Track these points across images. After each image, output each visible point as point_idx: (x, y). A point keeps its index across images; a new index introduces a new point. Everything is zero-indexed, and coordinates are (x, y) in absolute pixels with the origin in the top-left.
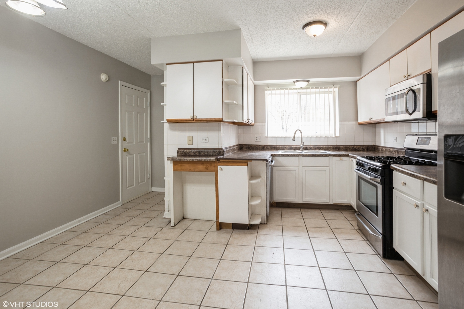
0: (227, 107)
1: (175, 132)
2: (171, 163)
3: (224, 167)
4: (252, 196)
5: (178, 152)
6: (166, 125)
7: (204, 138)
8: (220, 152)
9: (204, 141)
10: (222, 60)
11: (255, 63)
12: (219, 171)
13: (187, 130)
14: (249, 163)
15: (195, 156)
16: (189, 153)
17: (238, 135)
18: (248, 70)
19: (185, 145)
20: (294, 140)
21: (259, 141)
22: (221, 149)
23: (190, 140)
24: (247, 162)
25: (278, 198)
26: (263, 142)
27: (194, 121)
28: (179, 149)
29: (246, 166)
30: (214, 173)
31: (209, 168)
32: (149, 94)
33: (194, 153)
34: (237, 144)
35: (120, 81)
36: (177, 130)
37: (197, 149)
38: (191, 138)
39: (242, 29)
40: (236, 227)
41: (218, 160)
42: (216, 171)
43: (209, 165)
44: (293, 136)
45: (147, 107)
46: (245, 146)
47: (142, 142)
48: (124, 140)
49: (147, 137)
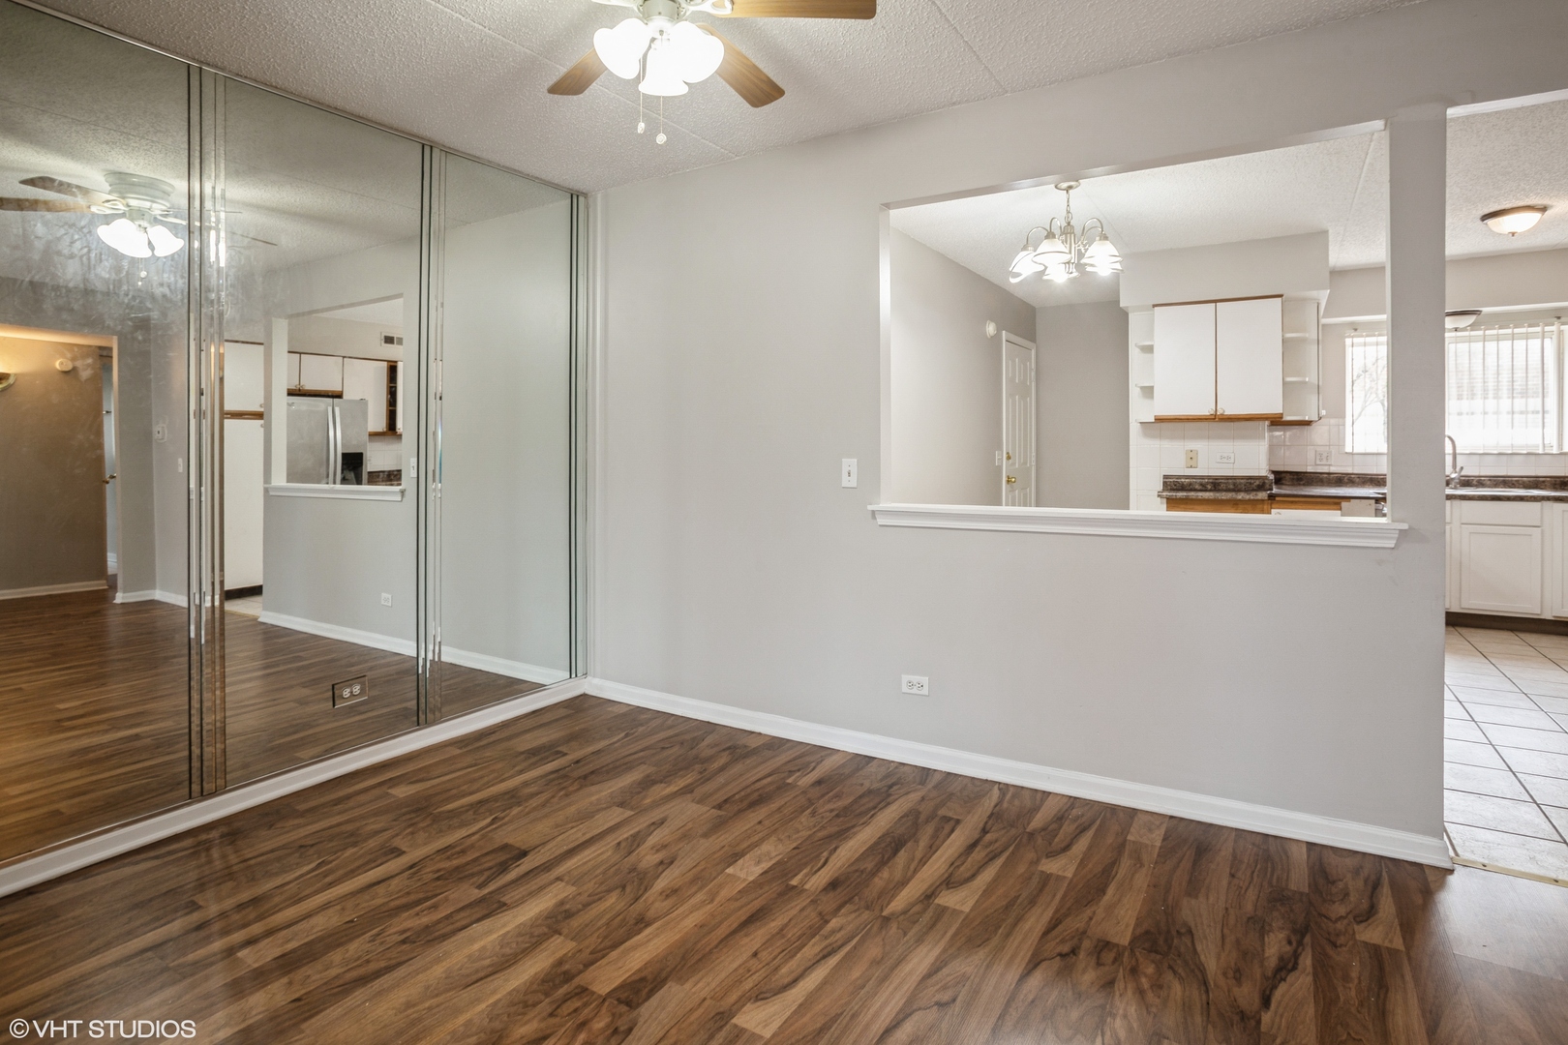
2: (1161, 503)
5: (1164, 482)
6: (1134, 429)
7: (1225, 455)
8: (1264, 483)
9: (1225, 460)
10: (1281, 296)
13: (1184, 438)
14: (1344, 504)
15: (1237, 490)
16: (1190, 484)
17: (1275, 447)
19: (1179, 468)
21: (1328, 463)
22: (1266, 477)
23: (1192, 457)
24: (1339, 504)
26: (1336, 466)
27: (1218, 419)
28: (1165, 477)
29: (1337, 509)
32: (1033, 352)
33: (1201, 484)
34: (1273, 469)
35: (1004, 332)
37: (1209, 477)
38: (1191, 455)
39: (1330, 232)
41: (1270, 499)
43: (1249, 507)
45: (1031, 383)
46: (1288, 476)
47: (1025, 463)
48: (1009, 458)
49: (1031, 452)
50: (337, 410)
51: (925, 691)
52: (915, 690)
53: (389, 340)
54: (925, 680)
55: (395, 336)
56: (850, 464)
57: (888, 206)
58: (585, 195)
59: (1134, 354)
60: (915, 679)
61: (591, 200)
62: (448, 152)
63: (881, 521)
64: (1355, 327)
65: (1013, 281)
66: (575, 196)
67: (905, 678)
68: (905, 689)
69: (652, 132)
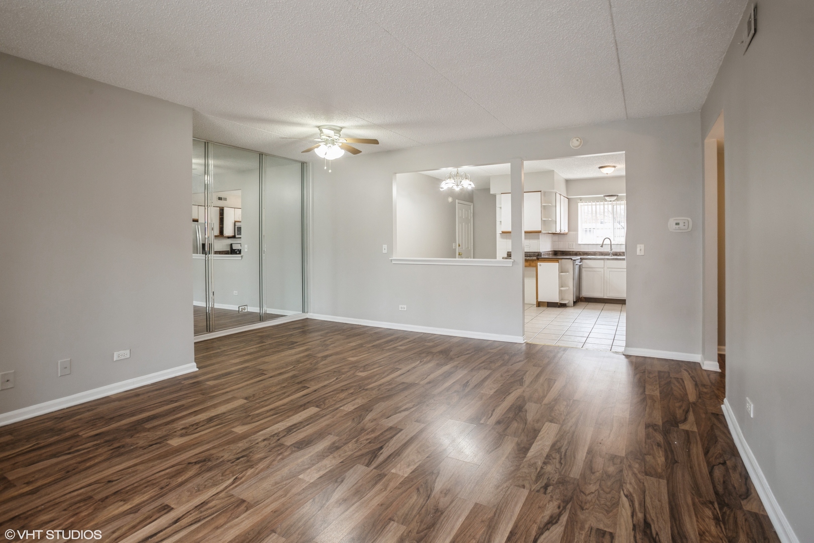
0: (544, 223)
1: (505, 240)
3: (542, 264)
4: (562, 284)
5: (507, 254)
6: (498, 236)
8: (539, 254)
9: (527, 246)
10: (541, 191)
11: (567, 181)
12: (538, 266)
14: (560, 261)
17: (553, 242)
18: (561, 188)
20: (602, 247)
22: (540, 252)
24: (558, 261)
25: (585, 293)
26: (575, 249)
28: (508, 252)
29: (557, 263)
30: (535, 268)
31: (532, 264)
32: (472, 206)
34: (553, 250)
35: (457, 200)
36: (506, 238)
39: (555, 170)
40: (551, 305)
41: (538, 259)
42: (536, 267)
43: (531, 262)
44: (601, 243)
45: (471, 218)
46: (559, 252)
47: (468, 248)
48: (459, 246)
49: (471, 244)
50: (199, 226)
51: (405, 310)
52: (403, 310)
53: (220, 199)
54: (405, 306)
55: (223, 197)
56: (385, 246)
57: (396, 173)
58: (306, 163)
59: (498, 209)
60: (403, 306)
61: (308, 165)
62: (266, 155)
63: (393, 262)
64: (581, 199)
65: (441, 190)
66: (303, 164)
67: (400, 306)
68: (400, 309)
69: (328, 169)
